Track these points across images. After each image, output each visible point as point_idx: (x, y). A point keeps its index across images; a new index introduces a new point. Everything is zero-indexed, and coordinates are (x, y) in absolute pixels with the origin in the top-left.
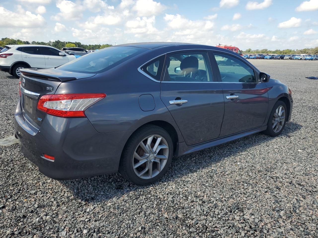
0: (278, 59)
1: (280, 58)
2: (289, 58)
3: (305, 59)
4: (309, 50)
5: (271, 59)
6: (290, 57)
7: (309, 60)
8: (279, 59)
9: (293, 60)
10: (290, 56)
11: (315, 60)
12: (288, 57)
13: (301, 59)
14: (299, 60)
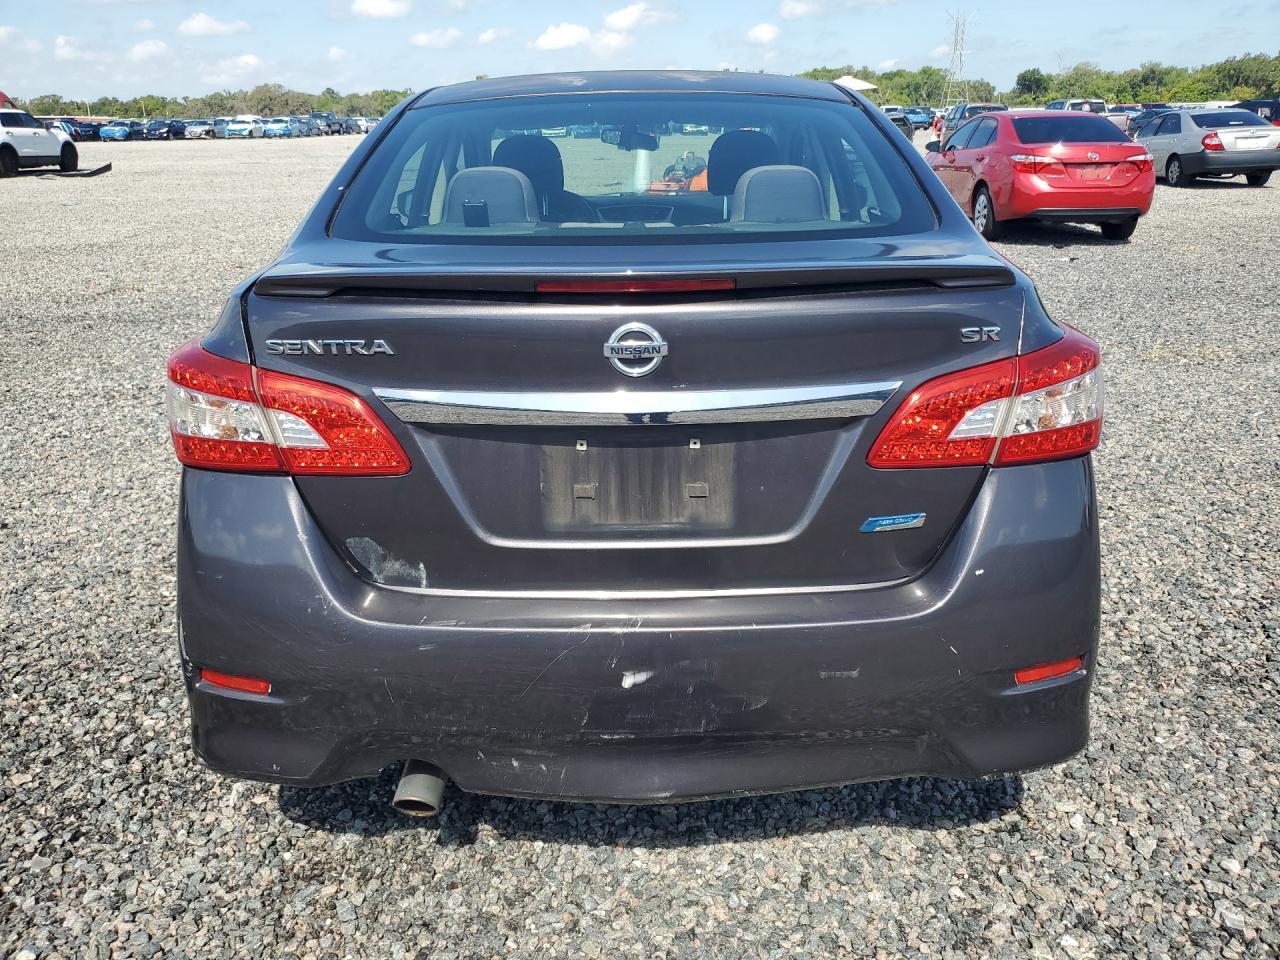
0: (161, 138)
1: (167, 132)
2: (207, 133)
3: (266, 135)
4: (233, 97)
5: (128, 137)
6: (207, 128)
7: (281, 136)
8: (167, 138)
9: (224, 138)
10: (205, 123)
11: (298, 136)
12: (199, 129)
13: (251, 135)
14: (244, 138)
